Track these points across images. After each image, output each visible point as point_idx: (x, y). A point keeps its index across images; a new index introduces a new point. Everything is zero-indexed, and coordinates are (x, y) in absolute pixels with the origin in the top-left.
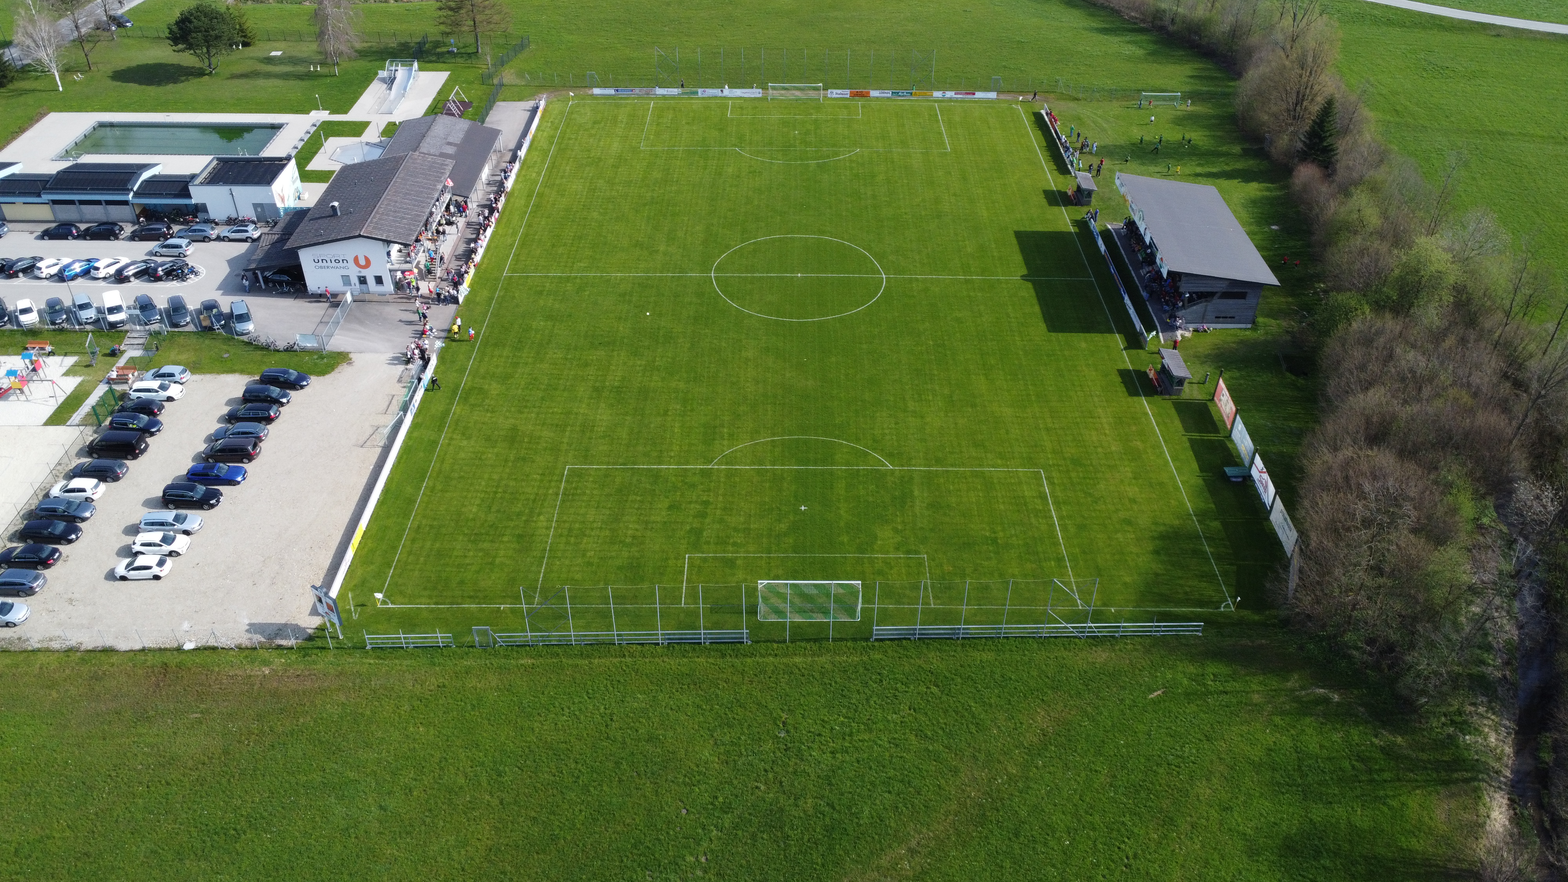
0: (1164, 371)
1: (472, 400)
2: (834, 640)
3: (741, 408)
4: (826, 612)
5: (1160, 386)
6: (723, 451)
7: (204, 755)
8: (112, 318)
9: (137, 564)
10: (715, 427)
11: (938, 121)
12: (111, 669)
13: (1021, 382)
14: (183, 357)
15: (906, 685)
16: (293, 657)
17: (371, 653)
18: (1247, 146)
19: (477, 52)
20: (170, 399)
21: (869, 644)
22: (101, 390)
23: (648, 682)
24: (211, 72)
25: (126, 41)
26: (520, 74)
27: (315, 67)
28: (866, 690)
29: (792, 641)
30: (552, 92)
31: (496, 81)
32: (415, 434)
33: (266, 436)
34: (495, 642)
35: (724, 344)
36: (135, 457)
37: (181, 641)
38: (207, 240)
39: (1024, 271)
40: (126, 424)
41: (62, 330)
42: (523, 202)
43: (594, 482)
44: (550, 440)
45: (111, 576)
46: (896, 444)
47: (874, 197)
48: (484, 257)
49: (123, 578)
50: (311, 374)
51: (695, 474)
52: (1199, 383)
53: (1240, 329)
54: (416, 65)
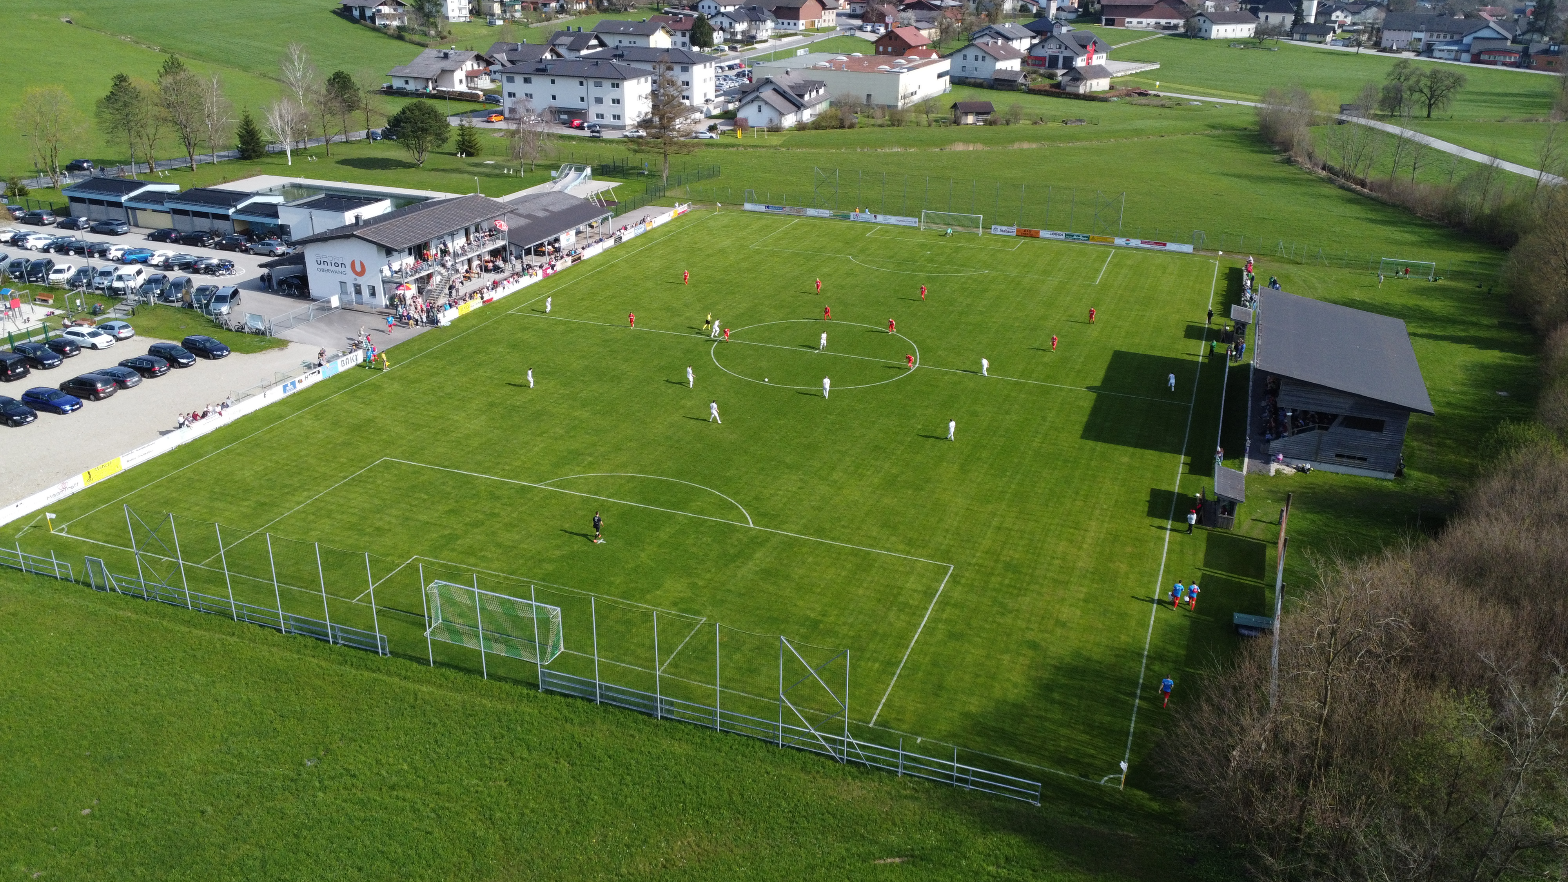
1: (359, 393)
2: (490, 676)
3: (629, 444)
6: (566, 475)
10: (581, 454)
11: (1103, 262)
13: (1005, 479)
15: (531, 751)
20: (94, 347)
21: (533, 693)
24: (419, 165)
27: (509, 170)
28: (472, 743)
29: (438, 666)
31: (657, 194)
34: (111, 585)
36: (8, 380)
38: (272, 254)
42: (589, 268)
43: (396, 476)
44: (394, 435)
46: (780, 506)
47: (969, 306)
48: (504, 298)
51: (512, 488)
52: (1271, 523)
53: (1377, 479)
54: (588, 171)
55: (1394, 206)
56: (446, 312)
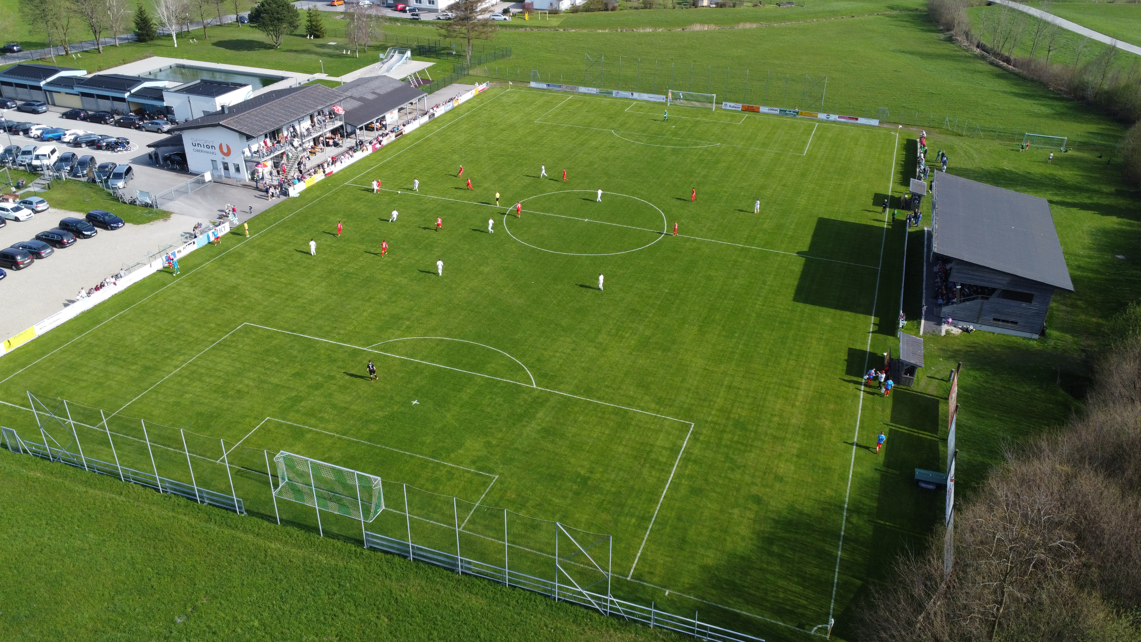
1: (226, 261)
2: (326, 535)
3: (439, 309)
6: (389, 339)
10: (401, 319)
11: (809, 135)
13: (734, 340)
14: (60, 196)
15: (358, 607)
18: (1123, 188)
20: (17, 219)
21: (359, 550)
24: (276, 47)
26: (489, 71)
27: (347, 51)
28: (310, 600)
29: (284, 524)
30: (496, 82)
31: (465, 72)
33: (49, 256)
34: (23, 449)
43: (254, 340)
44: (253, 301)
46: (557, 367)
47: (705, 176)
48: (341, 171)
50: (131, 222)
51: (346, 352)
52: (942, 380)
53: (1024, 338)
54: (409, 53)
55: (1032, 81)
56: (295, 186)
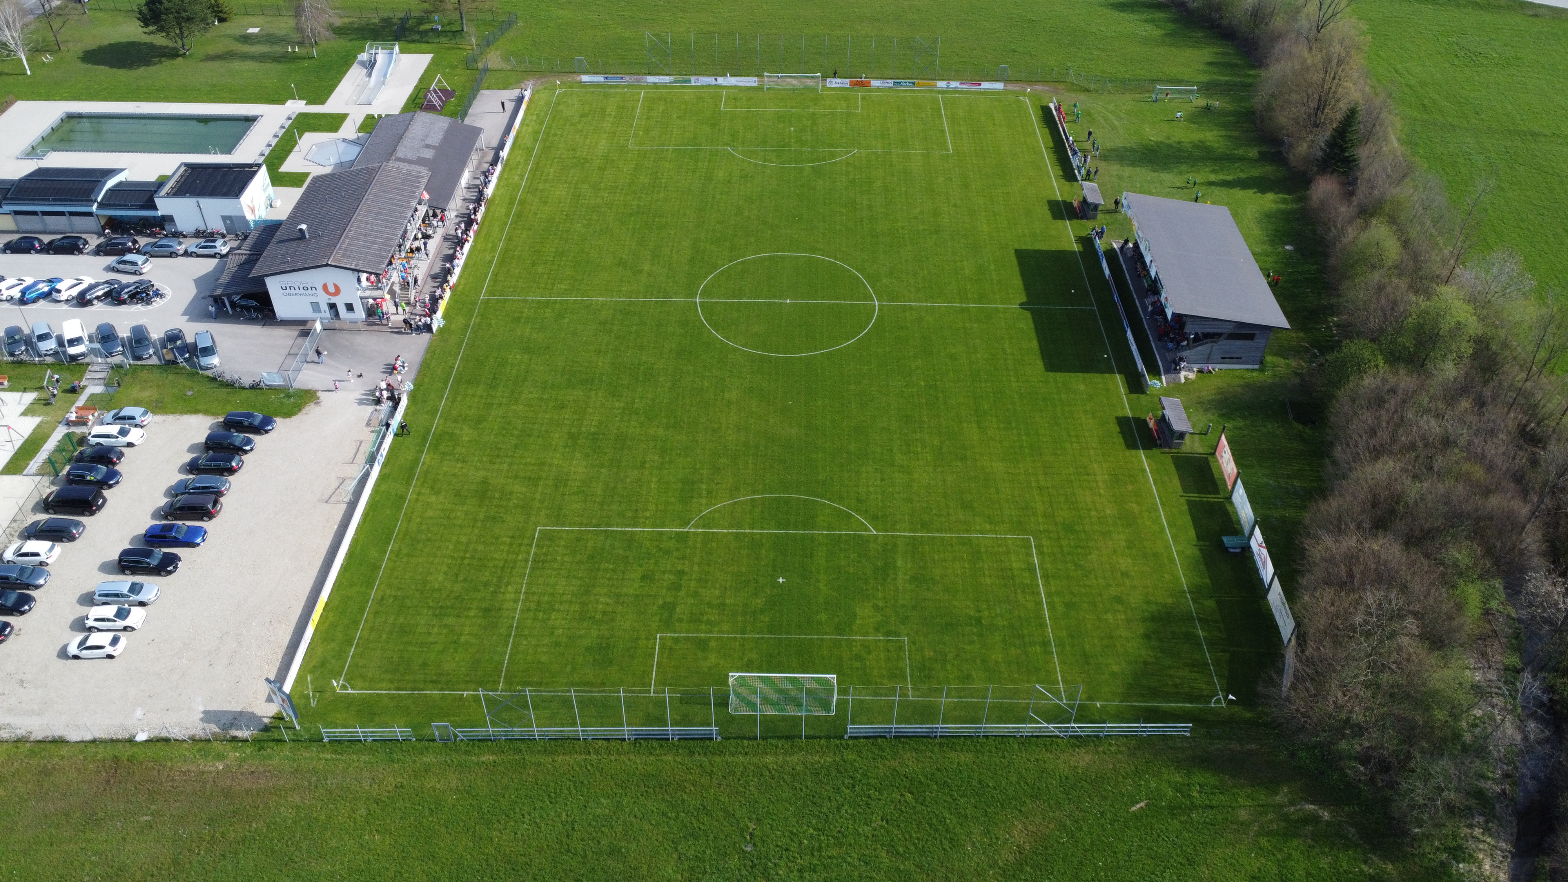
0: (1163, 422)
1: (442, 448)
2: (807, 737)
3: (722, 460)
4: (799, 705)
5: (1159, 438)
6: (701, 511)
7: (153, 865)
8: (72, 351)
9: (89, 643)
10: (693, 482)
11: (940, 116)
12: (61, 763)
13: (1015, 432)
14: (145, 394)
15: (879, 791)
16: (248, 751)
17: (328, 746)
18: (1265, 149)
19: (462, 30)
20: (130, 445)
21: (843, 742)
22: (60, 432)
23: (612, 783)
24: (185, 54)
25: (99, 14)
26: (506, 58)
27: (293, 48)
28: (838, 798)
29: (764, 738)
30: (538, 79)
31: (480, 65)
32: (383, 487)
33: (228, 490)
34: (456, 736)
35: (706, 384)
36: (92, 513)
37: (133, 732)
38: (174, 255)
39: (1023, 298)
40: (83, 476)
41: (21, 363)
42: (503, 211)
43: (566, 547)
44: (521, 497)
45: (63, 654)
46: (880, 504)
47: (870, 207)
48: (460, 277)
49: (76, 657)
50: (277, 415)
51: (671, 538)
53: (1247, 370)
54: (397, 48)
